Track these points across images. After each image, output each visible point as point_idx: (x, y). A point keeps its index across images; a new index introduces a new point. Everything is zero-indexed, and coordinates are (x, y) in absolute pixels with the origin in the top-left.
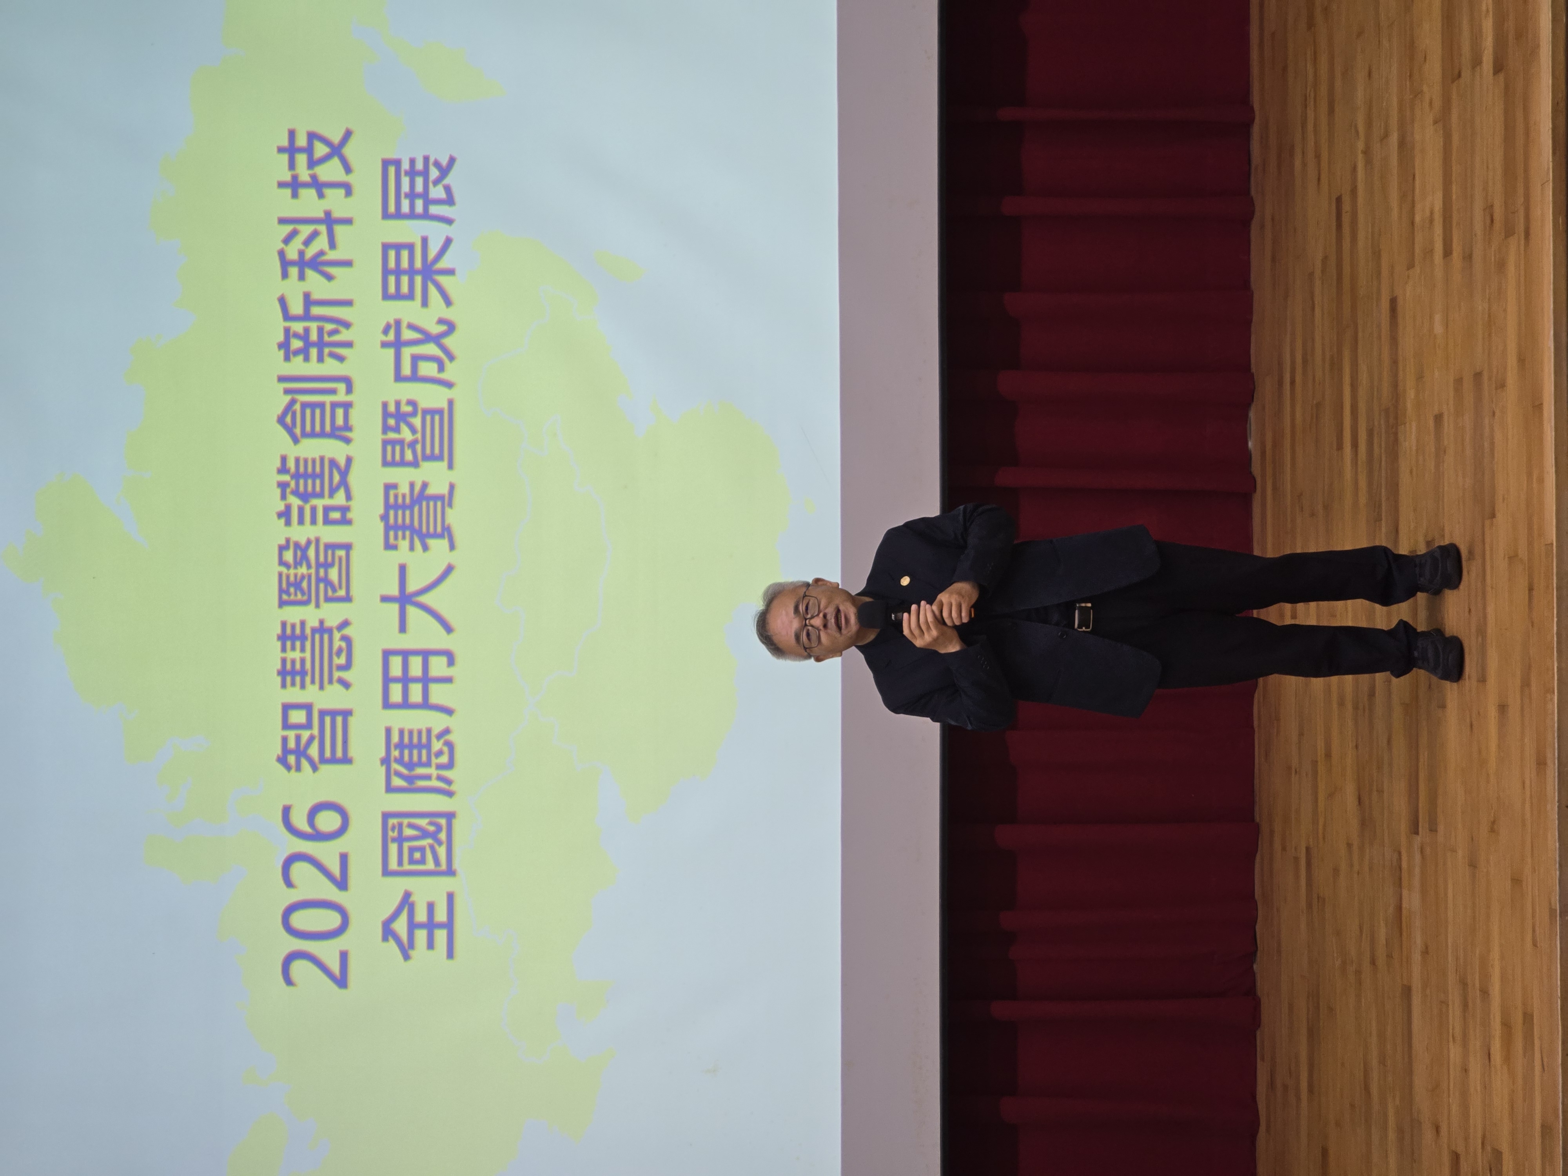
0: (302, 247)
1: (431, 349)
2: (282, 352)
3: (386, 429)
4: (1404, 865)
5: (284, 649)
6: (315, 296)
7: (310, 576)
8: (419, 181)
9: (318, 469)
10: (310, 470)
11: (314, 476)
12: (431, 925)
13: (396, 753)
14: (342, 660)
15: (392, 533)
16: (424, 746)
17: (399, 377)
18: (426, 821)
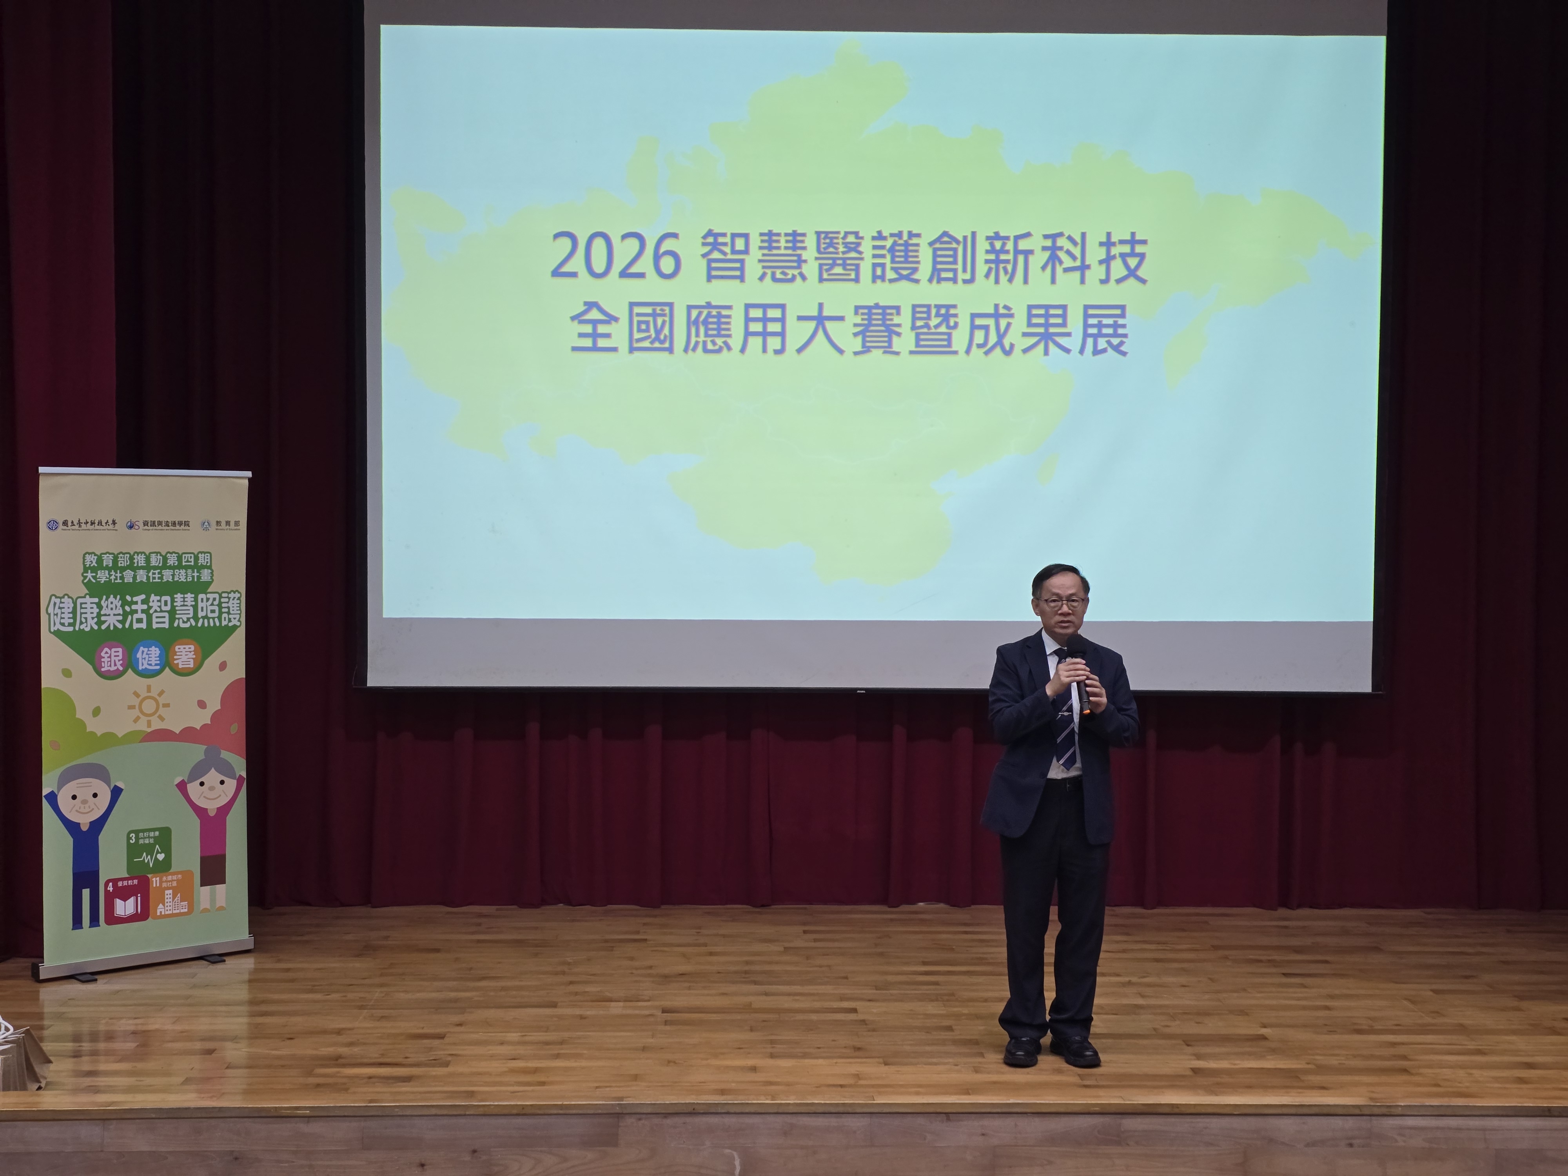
0: (1065, 249)
1: (993, 339)
2: (993, 235)
3: (938, 307)
4: (640, 1004)
5: (786, 235)
6: (1031, 258)
7: (837, 253)
8: (1110, 331)
9: (911, 259)
10: (911, 254)
11: (906, 257)
12: (595, 336)
13: (714, 312)
14: (779, 276)
15: (866, 311)
16: (719, 332)
17: (974, 316)
18: (668, 334)
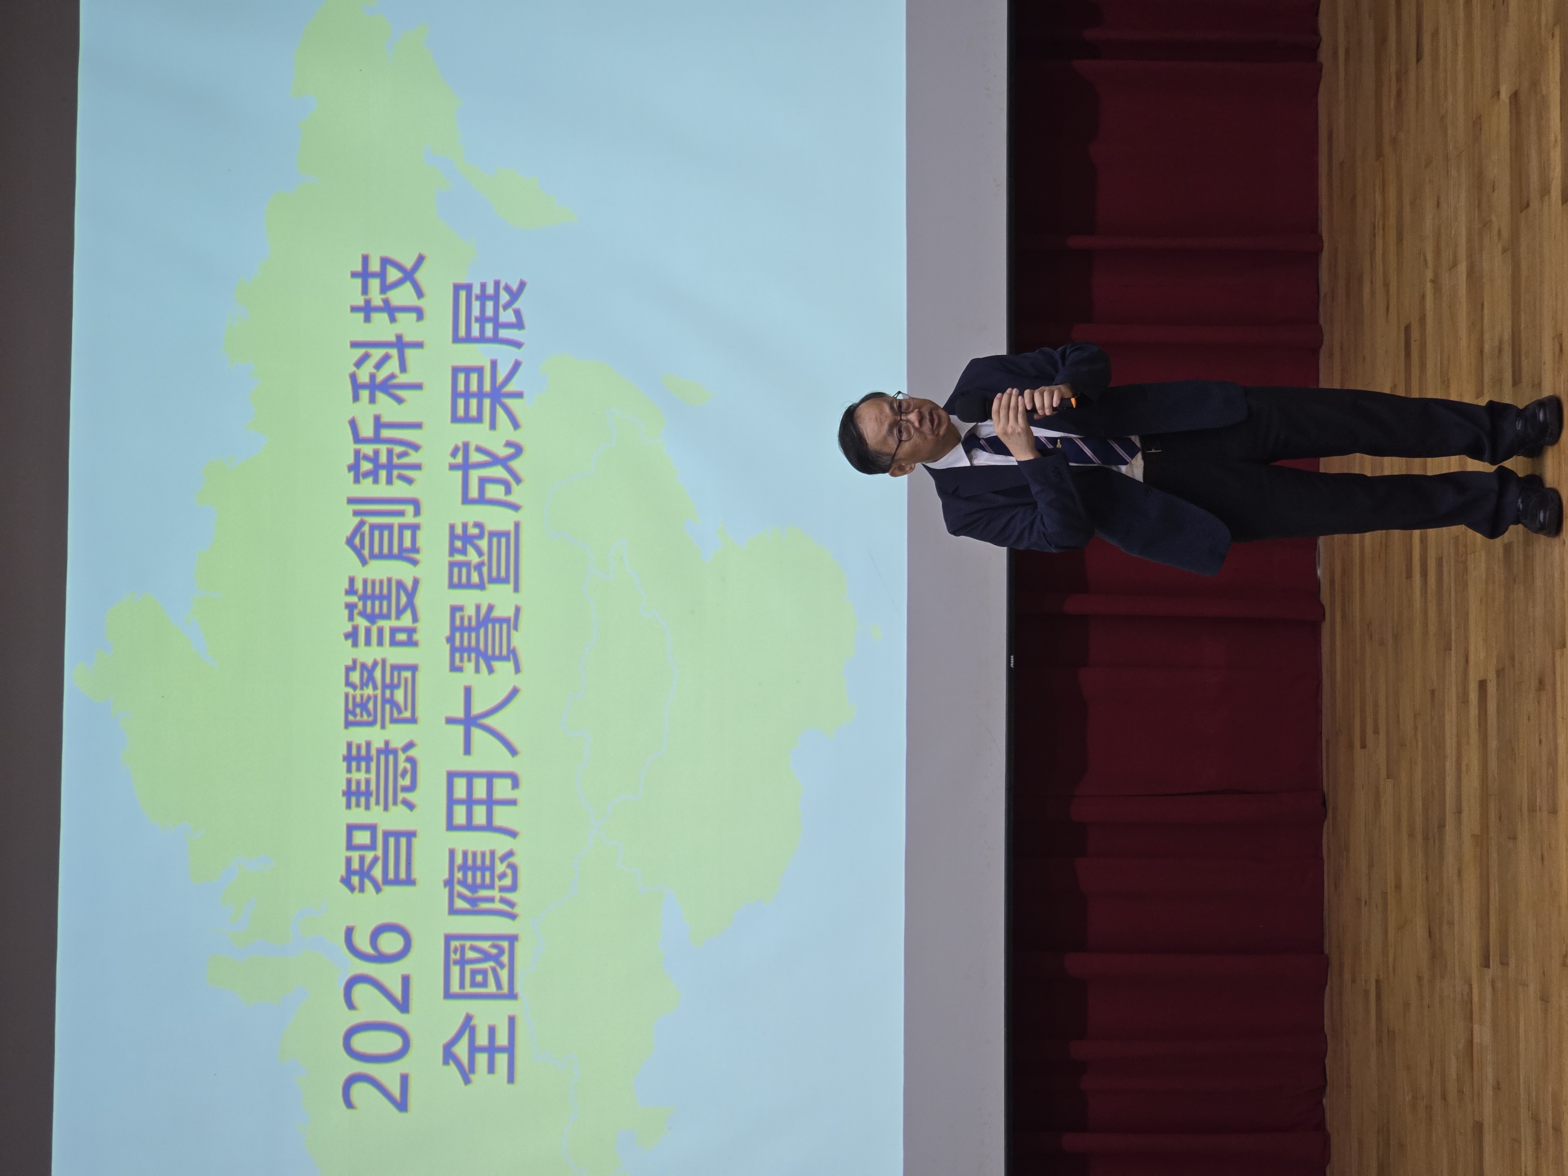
0: (374, 371)
1: (498, 471)
2: (352, 474)
3: (453, 550)
4: (1476, 998)
5: (349, 770)
6: (385, 419)
7: (376, 697)
8: (490, 305)
9: (385, 591)
10: (377, 591)
11: (381, 597)
12: (492, 1049)
13: (459, 875)
14: (407, 782)
15: (457, 655)
16: (488, 869)
17: (466, 500)
18: (489, 943)
